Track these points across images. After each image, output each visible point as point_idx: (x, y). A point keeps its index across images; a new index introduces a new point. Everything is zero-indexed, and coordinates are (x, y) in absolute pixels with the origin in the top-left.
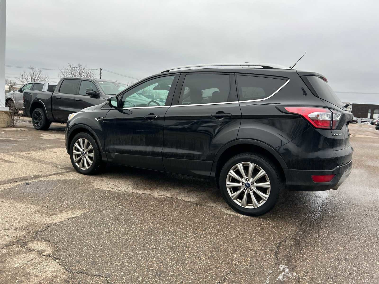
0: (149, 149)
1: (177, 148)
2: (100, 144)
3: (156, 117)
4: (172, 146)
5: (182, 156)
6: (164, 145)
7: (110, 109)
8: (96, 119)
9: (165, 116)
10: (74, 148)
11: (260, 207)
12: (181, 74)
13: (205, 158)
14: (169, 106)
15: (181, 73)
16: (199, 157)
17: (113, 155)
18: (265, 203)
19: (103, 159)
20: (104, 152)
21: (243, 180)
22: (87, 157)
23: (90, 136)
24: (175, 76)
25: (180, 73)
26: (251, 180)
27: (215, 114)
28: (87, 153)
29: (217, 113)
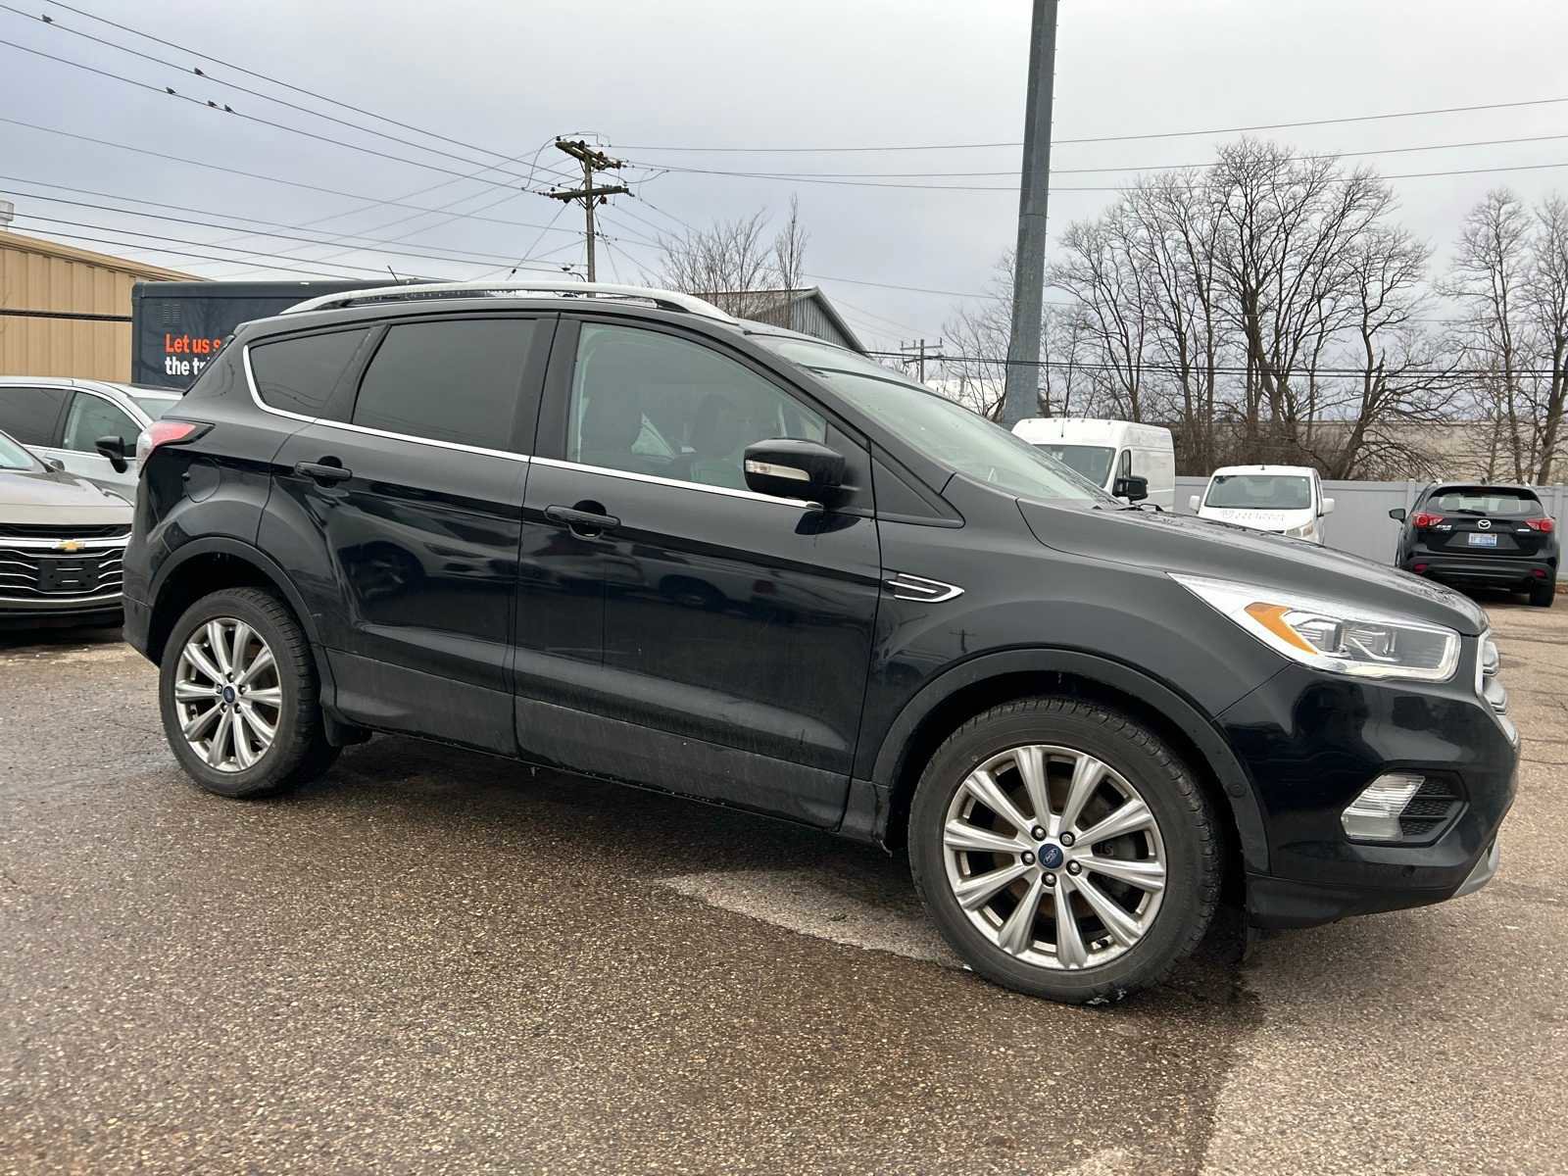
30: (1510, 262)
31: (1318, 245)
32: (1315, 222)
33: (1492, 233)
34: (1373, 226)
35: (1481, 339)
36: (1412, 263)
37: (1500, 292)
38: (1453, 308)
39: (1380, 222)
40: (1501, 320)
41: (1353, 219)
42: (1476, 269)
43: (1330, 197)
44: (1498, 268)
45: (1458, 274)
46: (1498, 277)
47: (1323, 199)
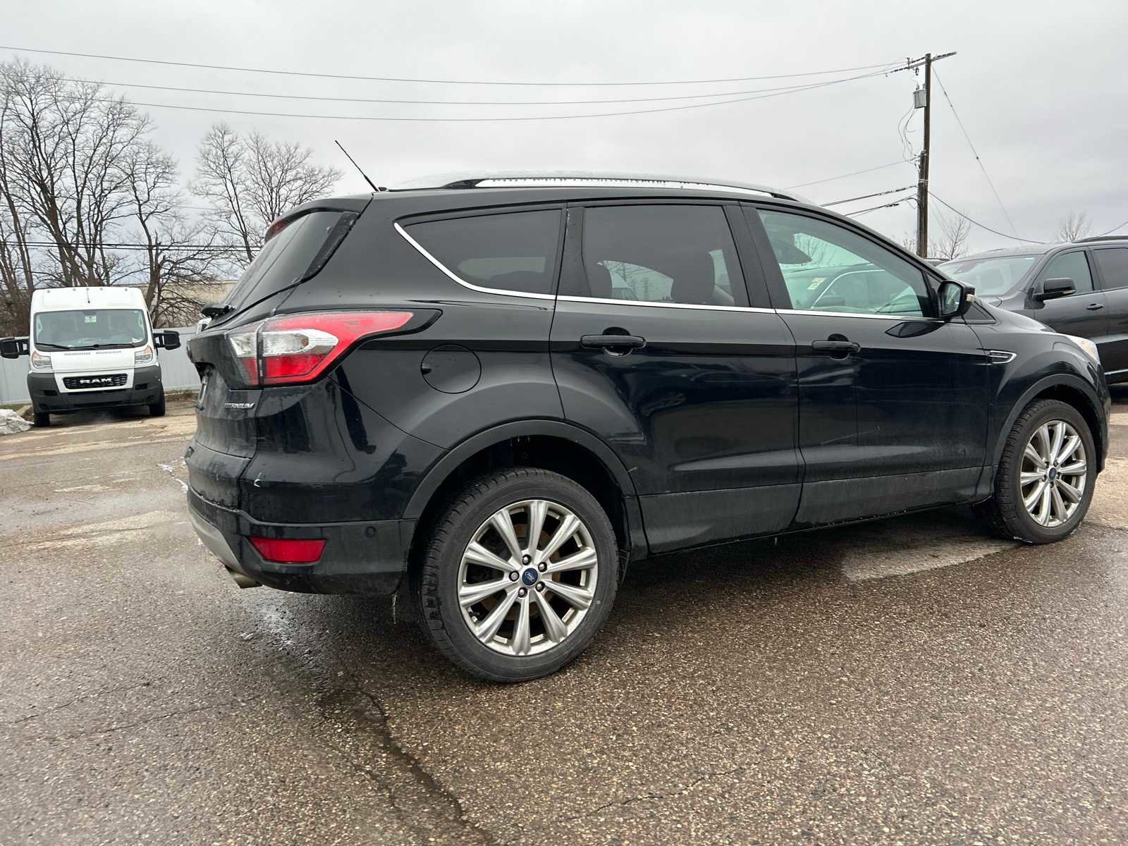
30: (235, 175)
31: (95, 150)
32: (88, 134)
33: (220, 152)
34: (140, 141)
35: (226, 226)
36: (165, 169)
37: (232, 193)
38: (204, 203)
39: (143, 138)
40: (237, 212)
41: (123, 133)
42: (214, 177)
43: (97, 113)
44: (228, 177)
45: (204, 180)
46: (229, 185)
47: (93, 115)
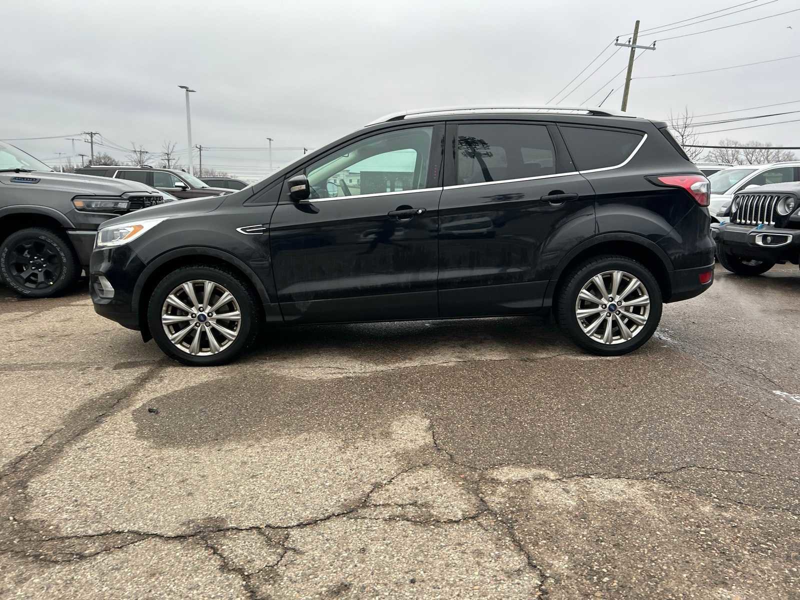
0: (405, 278)
1: (471, 266)
2: (260, 286)
3: (420, 211)
4: (459, 265)
5: (485, 279)
6: (442, 264)
7: (277, 205)
8: (239, 230)
9: (440, 209)
10: (164, 308)
11: (635, 337)
12: (446, 124)
13: (534, 276)
14: (441, 189)
15: (447, 122)
16: (521, 276)
17: (303, 306)
18: (643, 328)
19: (269, 319)
20: (273, 304)
21: (604, 301)
22: (213, 323)
23: (222, 272)
24: (432, 127)
25: (444, 122)
26: (618, 298)
27: (546, 197)
28: (214, 315)
29: (551, 194)
